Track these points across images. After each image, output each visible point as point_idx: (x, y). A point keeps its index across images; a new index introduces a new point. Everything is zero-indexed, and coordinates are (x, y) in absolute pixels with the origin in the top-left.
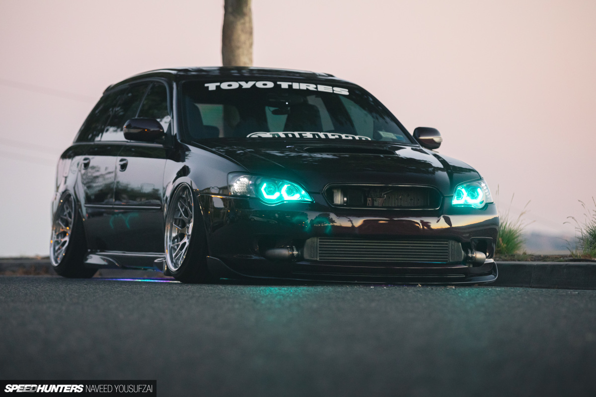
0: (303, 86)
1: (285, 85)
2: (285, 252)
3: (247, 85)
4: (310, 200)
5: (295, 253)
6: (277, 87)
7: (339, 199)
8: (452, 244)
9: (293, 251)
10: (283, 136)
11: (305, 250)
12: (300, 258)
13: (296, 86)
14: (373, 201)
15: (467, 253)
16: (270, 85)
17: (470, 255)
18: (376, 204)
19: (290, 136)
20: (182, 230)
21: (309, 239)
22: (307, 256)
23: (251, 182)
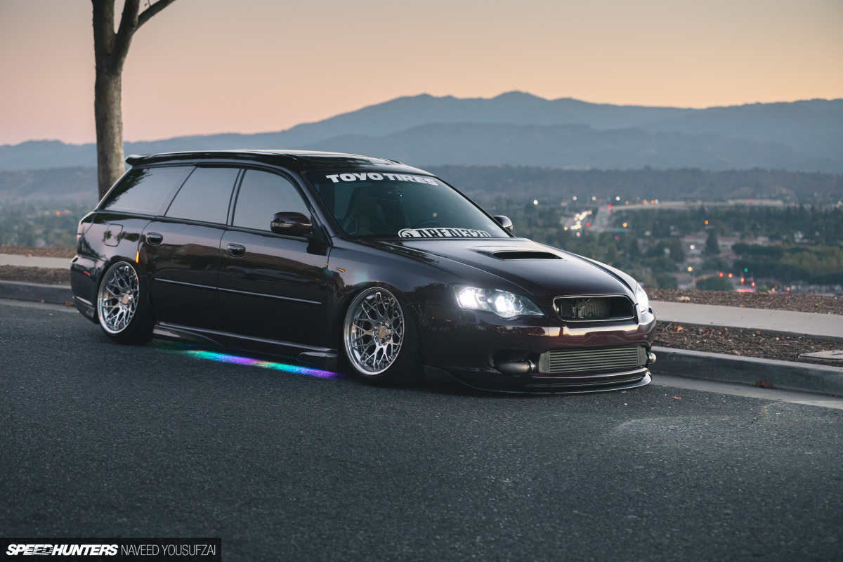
0: (404, 178)
1: (391, 177)
3: (362, 177)
4: (542, 314)
5: (533, 366)
6: (387, 179)
8: (640, 349)
9: (530, 365)
10: (429, 234)
11: (540, 364)
12: (536, 370)
13: (399, 178)
14: (577, 310)
15: (648, 356)
16: (380, 178)
17: (650, 358)
18: (580, 313)
19: (433, 233)
20: (366, 333)
21: (544, 352)
22: (541, 370)
23: (479, 295)
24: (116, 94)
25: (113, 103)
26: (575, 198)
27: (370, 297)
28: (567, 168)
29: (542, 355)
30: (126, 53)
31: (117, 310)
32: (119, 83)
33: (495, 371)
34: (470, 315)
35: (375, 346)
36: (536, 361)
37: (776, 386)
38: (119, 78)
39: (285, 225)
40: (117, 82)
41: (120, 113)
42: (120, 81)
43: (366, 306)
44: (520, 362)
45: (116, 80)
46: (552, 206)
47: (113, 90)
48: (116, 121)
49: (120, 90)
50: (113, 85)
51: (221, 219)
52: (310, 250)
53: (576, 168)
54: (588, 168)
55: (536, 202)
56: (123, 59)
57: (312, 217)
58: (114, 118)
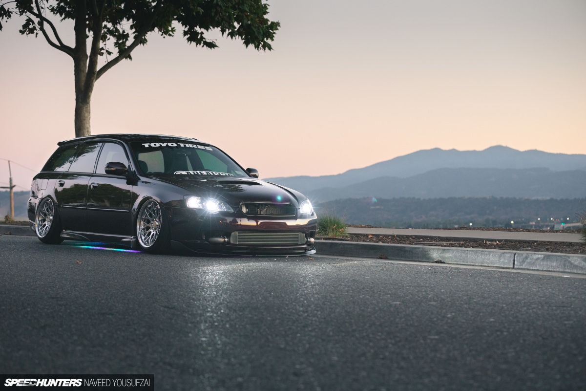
0: (191, 146)
1: (182, 145)
2: (221, 240)
3: (164, 145)
4: (233, 211)
5: (226, 240)
6: (179, 146)
7: (244, 210)
8: (300, 234)
9: (225, 239)
10: (192, 173)
11: (231, 238)
12: (229, 242)
13: (187, 145)
14: (260, 211)
15: (307, 239)
16: (175, 145)
17: (309, 240)
18: (262, 213)
19: (196, 173)
20: (148, 225)
21: (233, 232)
22: (232, 242)
23: (199, 201)
24: (86, 115)
25: (84, 120)
26: (539, 219)
27: (149, 206)
28: (533, 198)
29: (233, 233)
30: (92, 90)
31: (45, 225)
32: (88, 108)
33: (206, 242)
34: (193, 212)
35: (151, 232)
36: (228, 236)
37: (389, 258)
38: (88, 105)
39: (113, 169)
40: (87, 108)
41: (90, 126)
42: (90, 107)
43: (148, 211)
44: (220, 237)
45: (86, 106)
46: (523, 224)
47: (85, 112)
48: (86, 131)
49: (90, 112)
50: (85, 109)
51: (90, 170)
52: (128, 183)
53: (540, 198)
54: (548, 198)
55: (512, 222)
56: (90, 93)
57: (129, 166)
58: (85, 129)
